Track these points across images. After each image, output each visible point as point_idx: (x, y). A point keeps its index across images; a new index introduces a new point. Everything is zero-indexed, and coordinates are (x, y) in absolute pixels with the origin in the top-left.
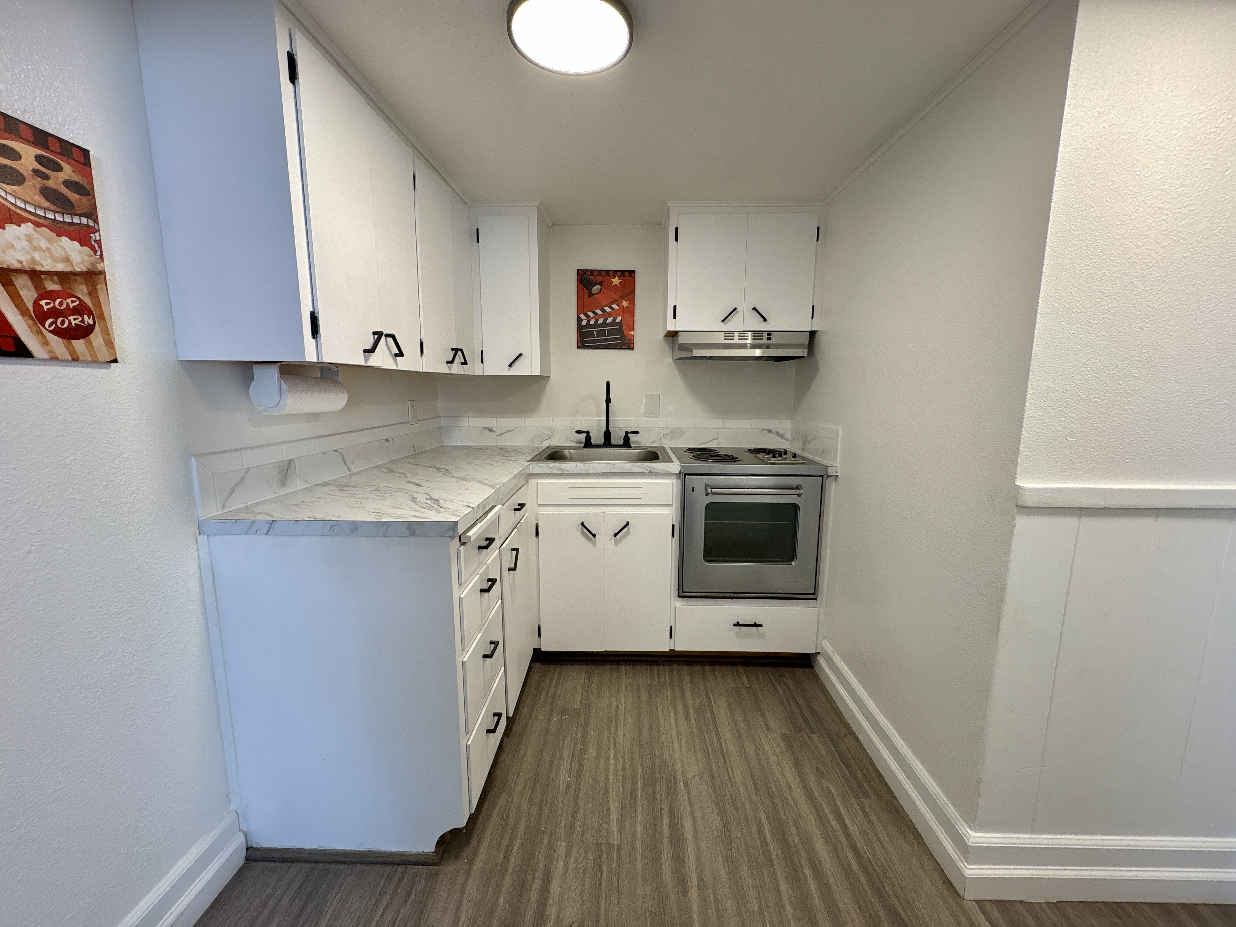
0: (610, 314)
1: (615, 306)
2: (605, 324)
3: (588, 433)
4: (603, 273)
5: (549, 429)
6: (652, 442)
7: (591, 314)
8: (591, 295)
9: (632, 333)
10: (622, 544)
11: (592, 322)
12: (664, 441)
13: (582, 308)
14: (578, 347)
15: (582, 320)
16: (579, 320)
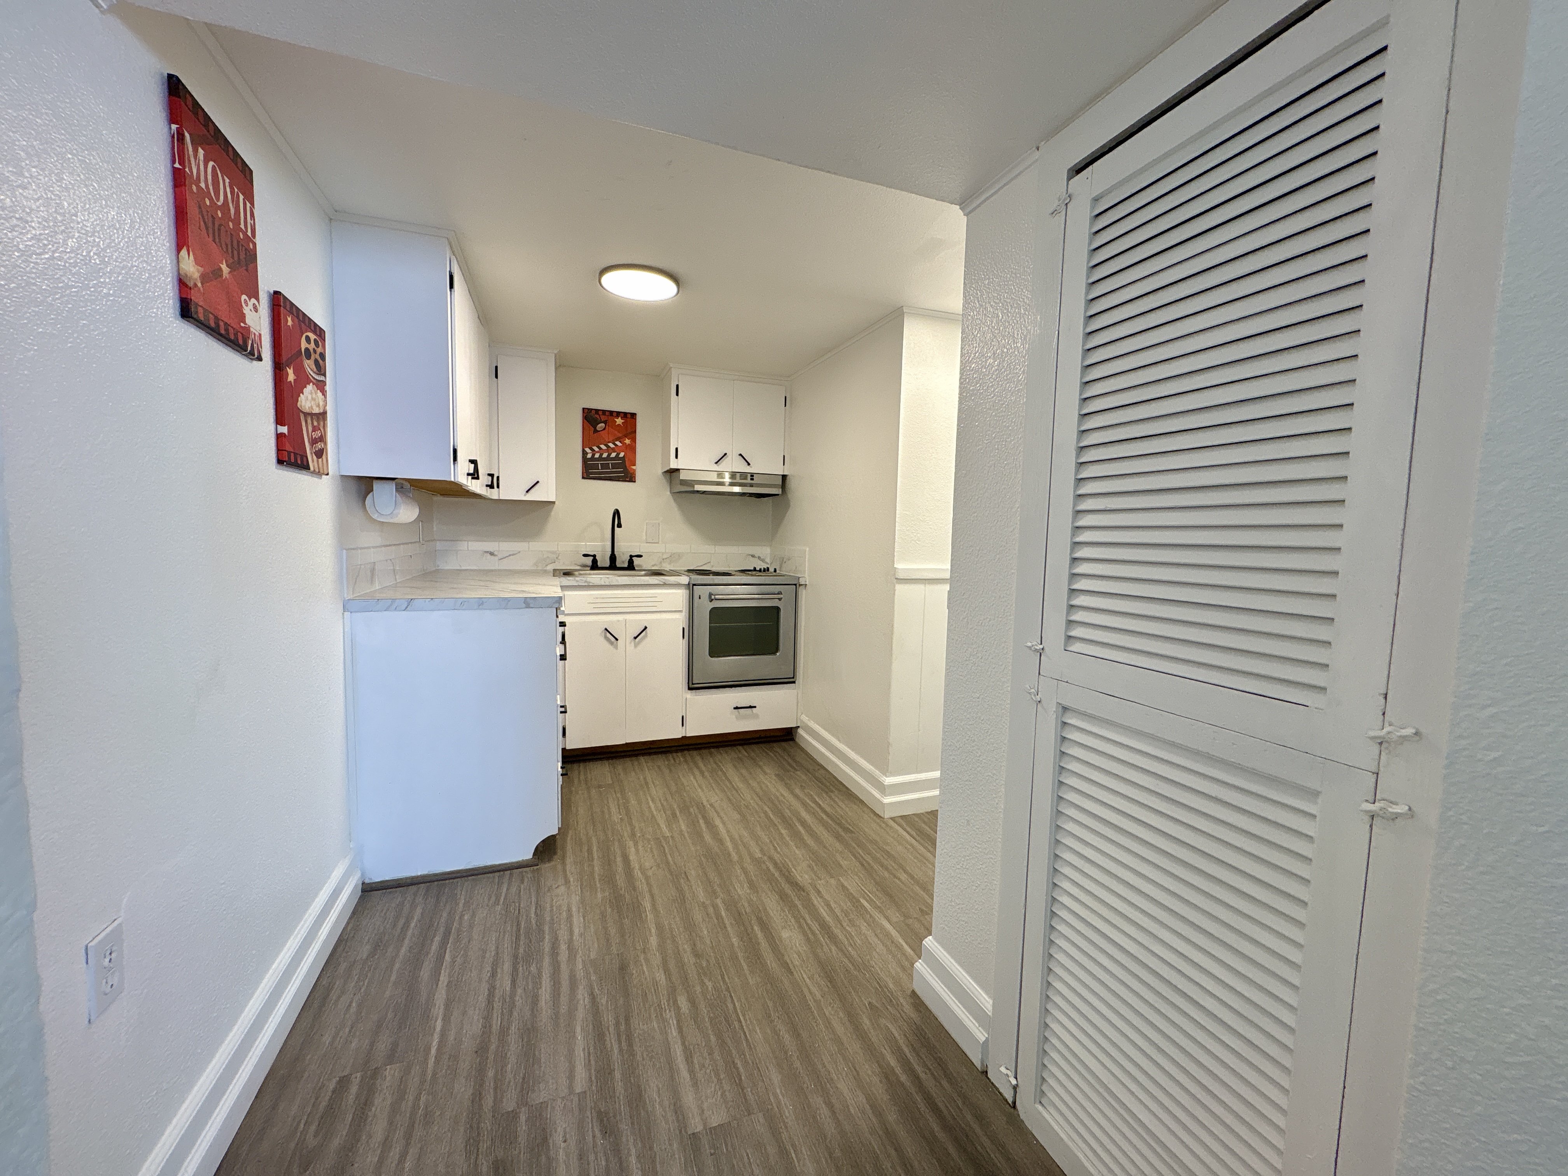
0: (613, 450)
1: (618, 443)
2: (608, 458)
3: (594, 556)
4: (607, 413)
5: (553, 553)
6: (653, 566)
7: (596, 449)
8: (596, 431)
9: (634, 467)
10: (640, 647)
11: (597, 456)
12: (664, 565)
13: (587, 442)
14: (583, 478)
15: (587, 453)
16: (584, 453)
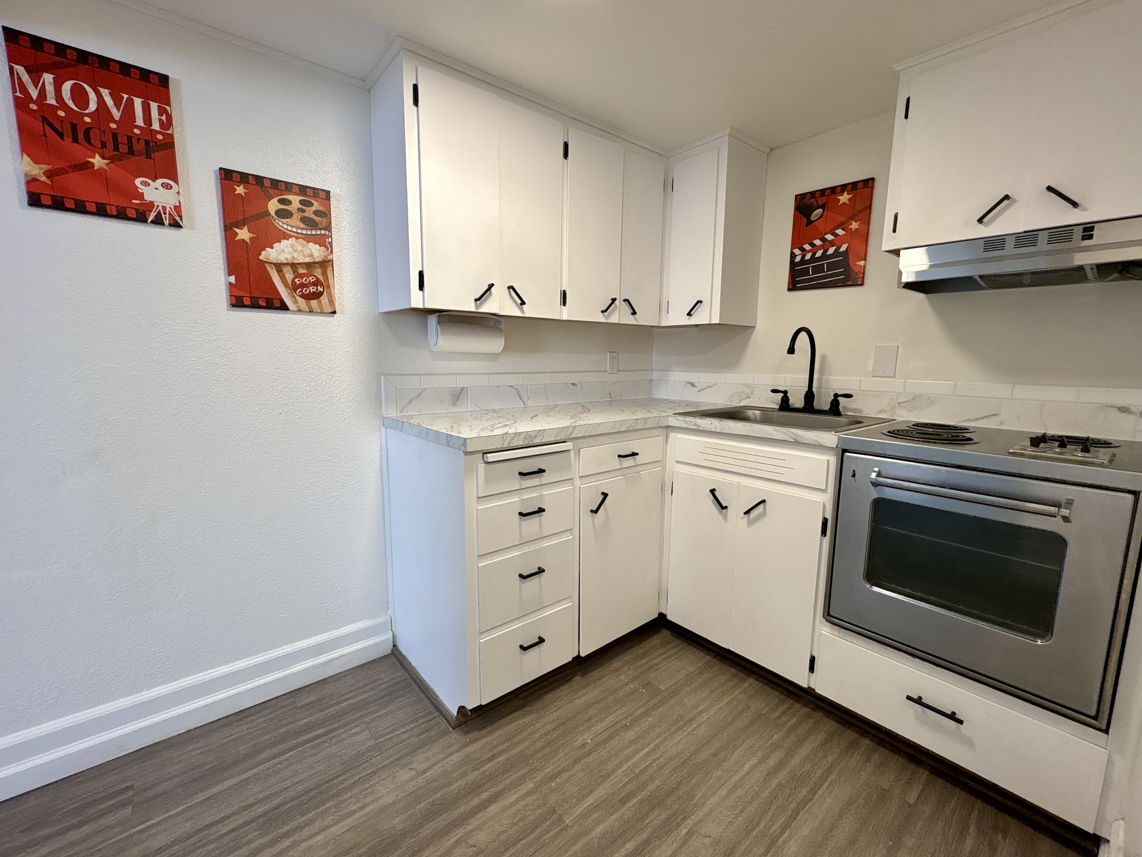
0: (832, 243)
1: (840, 232)
2: (824, 256)
3: (785, 392)
4: (828, 192)
5: (747, 386)
6: (880, 412)
7: (807, 247)
8: (810, 222)
9: (862, 263)
11: (808, 256)
13: (797, 242)
14: (789, 290)
15: (796, 256)
16: (793, 256)
